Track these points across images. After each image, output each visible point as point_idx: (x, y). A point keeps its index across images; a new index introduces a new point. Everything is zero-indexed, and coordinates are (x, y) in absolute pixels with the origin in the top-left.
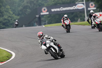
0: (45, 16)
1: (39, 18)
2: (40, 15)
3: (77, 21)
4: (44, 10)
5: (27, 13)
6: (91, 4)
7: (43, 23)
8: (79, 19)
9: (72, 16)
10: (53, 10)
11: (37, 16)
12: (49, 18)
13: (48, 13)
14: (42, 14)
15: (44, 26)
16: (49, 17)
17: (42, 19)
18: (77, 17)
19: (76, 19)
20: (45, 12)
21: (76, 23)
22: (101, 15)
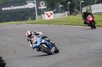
3: (27, 20)
6: (41, 3)
8: (30, 18)
9: (23, 15)
18: (28, 16)
21: (27, 22)
22: (51, 14)
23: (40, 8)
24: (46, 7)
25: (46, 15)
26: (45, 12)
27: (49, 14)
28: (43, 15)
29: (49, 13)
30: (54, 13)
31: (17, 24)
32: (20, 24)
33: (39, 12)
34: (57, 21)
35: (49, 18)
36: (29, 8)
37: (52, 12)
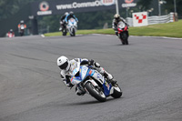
0: (44, 18)
1: (35, 21)
2: (36, 16)
3: (102, 27)
4: (44, 6)
5: (12, 13)
7: (42, 30)
8: (106, 24)
9: (94, 18)
10: (59, 7)
11: (32, 17)
12: (53, 22)
13: (50, 12)
14: (39, 13)
15: (43, 36)
16: (51, 20)
17: (40, 23)
18: (103, 19)
19: (100, 23)
20: (44, 11)
21: (100, 31)
22: (144, 17)
23: (124, 6)
24: (134, 5)
25: (134, 18)
26: (134, 14)
27: (141, 18)
28: (129, 18)
29: (140, 14)
30: (150, 15)
31: (84, 35)
32: (88, 34)
33: (123, 13)
34: (154, 30)
35: (141, 25)
36: (104, 6)
37: (145, 13)
